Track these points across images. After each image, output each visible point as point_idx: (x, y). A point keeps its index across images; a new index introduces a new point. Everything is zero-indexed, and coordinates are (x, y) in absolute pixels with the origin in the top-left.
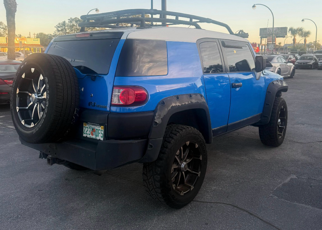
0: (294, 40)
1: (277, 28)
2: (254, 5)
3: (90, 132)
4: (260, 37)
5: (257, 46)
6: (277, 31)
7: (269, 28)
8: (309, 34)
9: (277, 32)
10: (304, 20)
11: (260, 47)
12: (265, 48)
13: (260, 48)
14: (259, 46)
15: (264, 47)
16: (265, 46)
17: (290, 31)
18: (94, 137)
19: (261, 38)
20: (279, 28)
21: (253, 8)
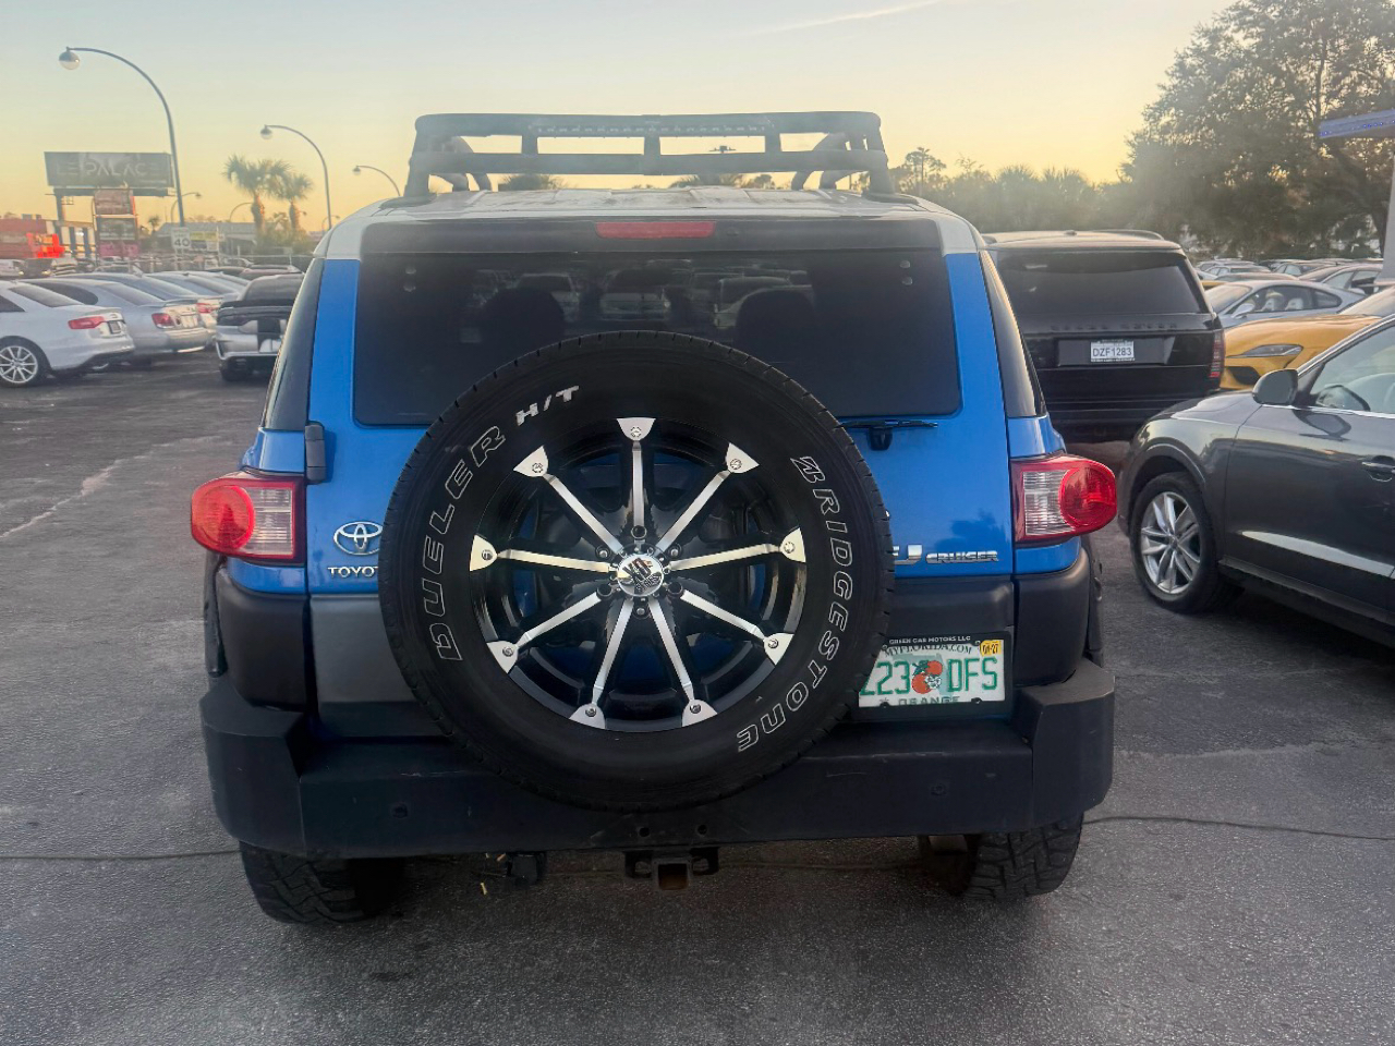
0: (257, 209)
1: (127, 154)
2: (65, 50)
3: (904, 681)
4: (51, 189)
5: (51, 230)
6: (128, 166)
7: (88, 154)
8: (306, 185)
9: (129, 173)
10: (270, 129)
11: (65, 232)
12: (86, 238)
13: (66, 239)
14: (58, 230)
15: (79, 235)
16: (85, 231)
17: (234, 175)
18: (935, 695)
19: (59, 195)
20: (133, 155)
21: (64, 62)
